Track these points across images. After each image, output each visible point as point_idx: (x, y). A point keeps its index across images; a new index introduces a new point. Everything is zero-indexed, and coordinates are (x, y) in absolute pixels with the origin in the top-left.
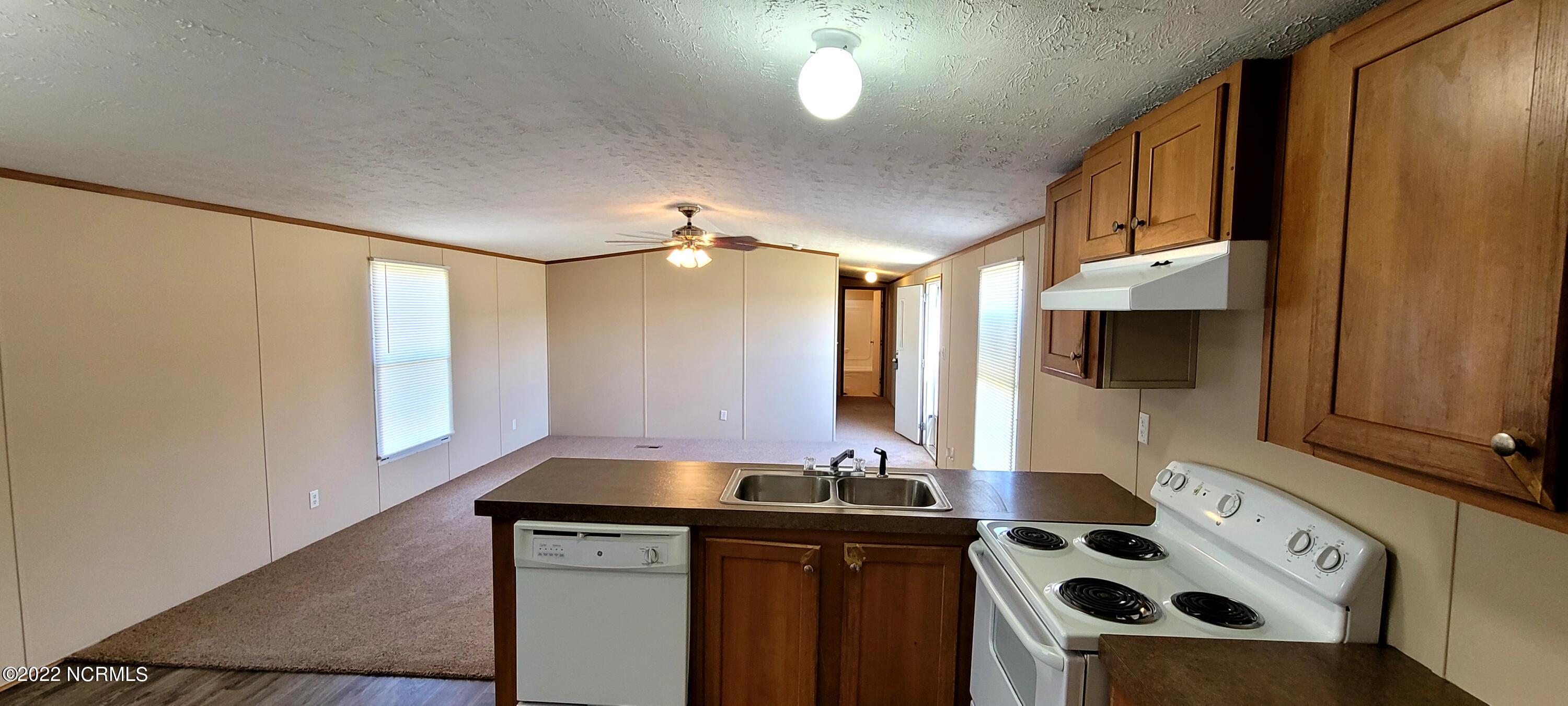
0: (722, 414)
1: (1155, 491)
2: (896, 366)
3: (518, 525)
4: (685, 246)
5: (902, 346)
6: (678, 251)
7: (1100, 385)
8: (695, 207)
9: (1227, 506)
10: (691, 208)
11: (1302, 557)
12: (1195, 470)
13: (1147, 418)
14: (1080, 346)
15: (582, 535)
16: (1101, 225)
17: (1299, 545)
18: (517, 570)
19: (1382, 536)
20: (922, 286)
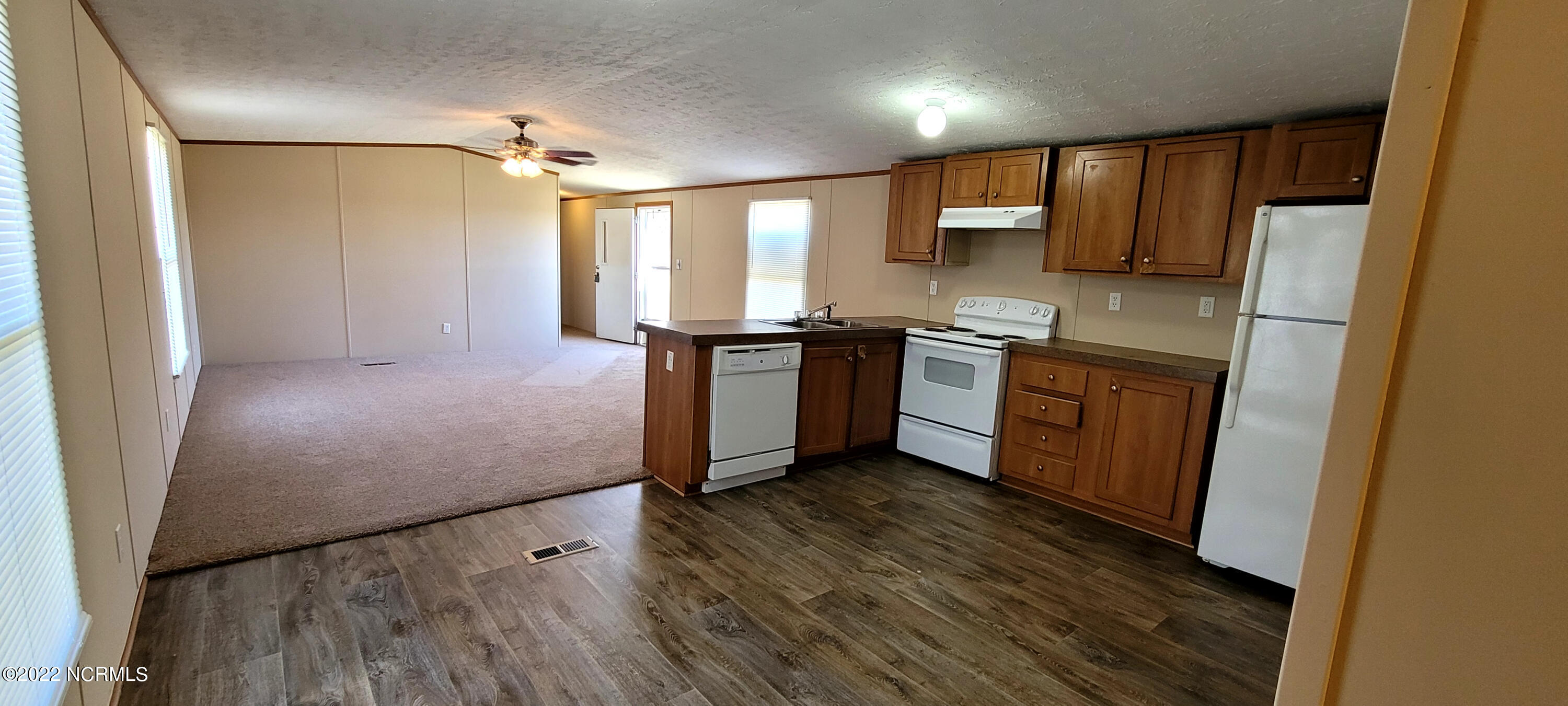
0: (445, 327)
1: (957, 311)
2: (597, 279)
3: (717, 349)
4: (519, 157)
5: (605, 262)
6: (513, 159)
7: (944, 264)
8: (530, 120)
9: (1002, 306)
10: (525, 121)
11: (1036, 315)
12: (976, 298)
13: (936, 283)
14: (931, 246)
15: (754, 351)
16: (964, 192)
17: (1035, 311)
18: (715, 377)
19: (1056, 304)
20: (633, 209)
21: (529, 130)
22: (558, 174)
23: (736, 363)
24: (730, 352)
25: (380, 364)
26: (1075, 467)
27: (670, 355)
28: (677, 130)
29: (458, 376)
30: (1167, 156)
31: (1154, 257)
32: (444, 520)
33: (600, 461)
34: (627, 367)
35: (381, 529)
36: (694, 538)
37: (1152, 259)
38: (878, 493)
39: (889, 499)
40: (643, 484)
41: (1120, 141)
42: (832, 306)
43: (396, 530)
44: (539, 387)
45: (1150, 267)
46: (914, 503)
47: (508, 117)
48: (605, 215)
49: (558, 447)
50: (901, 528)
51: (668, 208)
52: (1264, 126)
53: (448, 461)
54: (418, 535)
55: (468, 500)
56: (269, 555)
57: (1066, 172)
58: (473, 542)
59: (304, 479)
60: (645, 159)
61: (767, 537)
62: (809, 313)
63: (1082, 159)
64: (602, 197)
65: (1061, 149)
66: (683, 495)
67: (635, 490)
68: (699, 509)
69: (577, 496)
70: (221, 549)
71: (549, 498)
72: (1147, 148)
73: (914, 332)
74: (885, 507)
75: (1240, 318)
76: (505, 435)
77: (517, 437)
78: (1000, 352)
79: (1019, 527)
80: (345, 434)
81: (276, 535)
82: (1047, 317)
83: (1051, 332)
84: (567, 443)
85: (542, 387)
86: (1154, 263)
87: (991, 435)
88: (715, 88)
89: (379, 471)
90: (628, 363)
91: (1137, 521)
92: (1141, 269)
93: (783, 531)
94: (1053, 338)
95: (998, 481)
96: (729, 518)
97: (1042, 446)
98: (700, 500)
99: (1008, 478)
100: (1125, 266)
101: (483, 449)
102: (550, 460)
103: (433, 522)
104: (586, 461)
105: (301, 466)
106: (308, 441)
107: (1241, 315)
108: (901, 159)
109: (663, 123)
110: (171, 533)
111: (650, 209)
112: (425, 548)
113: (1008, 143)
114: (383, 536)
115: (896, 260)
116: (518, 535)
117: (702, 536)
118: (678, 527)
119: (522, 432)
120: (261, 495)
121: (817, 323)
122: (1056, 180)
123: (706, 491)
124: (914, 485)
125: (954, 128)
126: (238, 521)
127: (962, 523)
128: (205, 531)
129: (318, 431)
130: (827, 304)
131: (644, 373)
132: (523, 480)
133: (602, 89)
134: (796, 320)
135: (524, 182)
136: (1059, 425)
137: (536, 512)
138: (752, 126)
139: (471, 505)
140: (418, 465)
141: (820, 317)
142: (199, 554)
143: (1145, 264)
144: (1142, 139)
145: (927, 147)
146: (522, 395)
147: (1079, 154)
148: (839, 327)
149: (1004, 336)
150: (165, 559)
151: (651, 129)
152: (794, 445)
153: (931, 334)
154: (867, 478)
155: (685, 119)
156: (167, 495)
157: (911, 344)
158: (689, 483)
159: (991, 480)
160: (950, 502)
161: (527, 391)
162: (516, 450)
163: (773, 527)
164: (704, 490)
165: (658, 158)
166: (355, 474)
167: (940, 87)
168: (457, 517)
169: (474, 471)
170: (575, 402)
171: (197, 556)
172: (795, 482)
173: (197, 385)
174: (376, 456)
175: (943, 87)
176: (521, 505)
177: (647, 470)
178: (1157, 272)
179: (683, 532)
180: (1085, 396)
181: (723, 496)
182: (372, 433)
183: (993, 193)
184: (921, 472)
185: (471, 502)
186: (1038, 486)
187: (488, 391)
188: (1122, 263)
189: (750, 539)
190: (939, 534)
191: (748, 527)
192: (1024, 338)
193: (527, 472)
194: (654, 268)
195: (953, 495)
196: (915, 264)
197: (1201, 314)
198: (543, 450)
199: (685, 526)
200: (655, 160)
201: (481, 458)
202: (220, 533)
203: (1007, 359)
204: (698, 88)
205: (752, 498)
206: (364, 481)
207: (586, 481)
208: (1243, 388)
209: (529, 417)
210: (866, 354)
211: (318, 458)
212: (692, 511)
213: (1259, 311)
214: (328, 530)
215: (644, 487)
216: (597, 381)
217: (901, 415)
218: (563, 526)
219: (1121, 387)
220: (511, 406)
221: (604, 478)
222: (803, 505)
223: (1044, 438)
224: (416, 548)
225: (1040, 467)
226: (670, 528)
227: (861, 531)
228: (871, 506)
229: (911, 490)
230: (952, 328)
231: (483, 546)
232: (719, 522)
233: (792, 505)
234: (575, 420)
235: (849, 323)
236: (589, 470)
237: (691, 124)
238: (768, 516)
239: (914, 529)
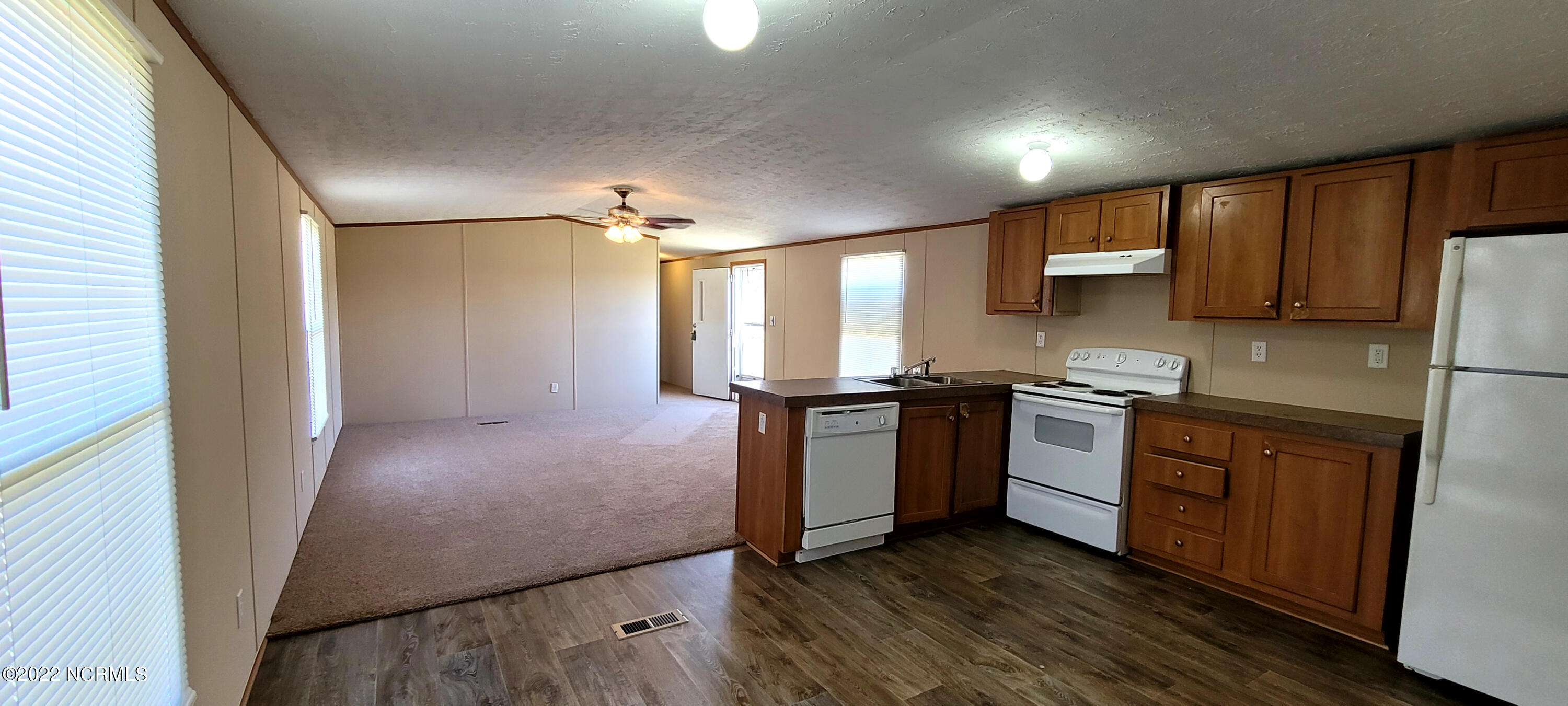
0: (553, 387)
1: (1069, 363)
2: (694, 338)
3: (810, 411)
4: (621, 224)
5: (702, 320)
6: (615, 227)
7: (1052, 315)
8: (632, 189)
9: (1121, 358)
10: (627, 190)
11: (1162, 368)
12: (1091, 350)
13: (1043, 334)
14: (1037, 296)
15: (848, 412)
16: (1072, 238)
17: (1161, 364)
18: (809, 441)
19: (1186, 355)
20: (729, 268)
21: (630, 200)
22: (658, 238)
23: (830, 425)
24: (824, 413)
25: (494, 423)
26: (1223, 543)
27: (762, 417)
28: (769, 190)
29: (562, 435)
30: (1316, 187)
31: (1307, 300)
32: (539, 586)
33: (692, 525)
34: (721, 424)
35: (479, 595)
36: (788, 615)
37: (1304, 303)
38: (989, 567)
39: (1001, 575)
40: (735, 551)
41: (1254, 174)
42: (930, 362)
43: (493, 596)
44: (637, 445)
45: (1303, 312)
46: (1030, 580)
47: (611, 187)
48: (702, 275)
49: (652, 509)
50: (1017, 611)
51: (762, 266)
52: (1442, 147)
53: (547, 522)
54: (513, 603)
55: (563, 565)
56: (375, 619)
57: (1192, 210)
58: (565, 612)
59: (416, 540)
60: (740, 220)
61: (866, 617)
62: (906, 370)
63: (1210, 195)
64: (699, 257)
65: (1184, 186)
66: (776, 565)
67: (726, 559)
68: (794, 581)
69: (668, 564)
70: (337, 612)
71: (641, 565)
72: (1289, 180)
73: (1022, 388)
74: (997, 584)
75: (1432, 372)
76: (602, 496)
77: (613, 498)
78: (1124, 410)
79: (1160, 614)
80: (456, 493)
81: (384, 598)
82: (1176, 370)
83: (1181, 387)
84: (661, 505)
85: (640, 445)
86: (1307, 307)
87: (1117, 503)
88: (806, 147)
89: (483, 532)
90: (723, 420)
91: (1307, 610)
92: (1291, 314)
93: (883, 610)
94: (1186, 393)
95: (1129, 557)
96: (825, 593)
97: (1180, 518)
98: (795, 570)
99: (1140, 553)
100: (1271, 311)
101: (581, 511)
102: (644, 523)
103: (528, 588)
104: (678, 525)
105: (414, 526)
106: (423, 501)
107: (1434, 367)
108: (1001, 206)
109: (755, 185)
110: (294, 593)
111: (744, 268)
112: (519, 617)
113: (1121, 183)
114: (480, 602)
115: (997, 312)
116: (609, 605)
117: (796, 612)
118: (770, 602)
119: (618, 493)
120: (376, 555)
121: (914, 380)
122: (1179, 220)
123: (800, 560)
124: (1029, 558)
125: (1059, 172)
126: (352, 582)
127: (1089, 607)
128: (323, 591)
129: (433, 490)
130: (926, 360)
131: (737, 430)
132: (616, 545)
133: (697, 155)
134: (892, 376)
135: (626, 246)
136: (1200, 494)
137: (628, 581)
138: (844, 182)
139: (565, 570)
140: (519, 526)
141: (917, 373)
142: (316, 617)
143: (1297, 309)
144: (1284, 170)
145: (1030, 193)
146: (620, 454)
147: (1205, 190)
148: (938, 384)
149: (1126, 391)
150: (285, 620)
151: (745, 191)
152: (893, 511)
153: (1039, 390)
154: (974, 549)
155: (777, 180)
156: (297, 554)
157: (1019, 401)
158: (783, 552)
159: (1119, 554)
160: (1072, 580)
161: (625, 450)
162: (611, 511)
163: (872, 605)
164: (797, 560)
165: (751, 219)
166: (461, 535)
167: (1044, 129)
168: (551, 583)
169: (570, 534)
170: (670, 460)
171: (313, 618)
172: (895, 552)
173: (336, 445)
174: (482, 517)
175: (1047, 128)
176: (613, 571)
177: (739, 536)
178: (1311, 318)
179: (775, 608)
180: (1231, 460)
181: (818, 566)
182: (480, 493)
183: (1106, 237)
184: (1035, 544)
185: (565, 568)
186: (1179, 565)
187: (588, 450)
188: (1267, 308)
189: (847, 618)
190: (1062, 619)
191: (846, 604)
192: (1150, 394)
193: (621, 536)
194: (748, 324)
195: (1075, 572)
196: (1020, 316)
197: (1372, 364)
198: (638, 513)
199: (778, 600)
200: (749, 221)
201: (578, 520)
202: (335, 594)
203: (1132, 417)
204: (790, 148)
205: (849, 570)
206: (468, 542)
207: (678, 548)
208: (1445, 456)
209: (625, 477)
210: (968, 413)
211: (431, 518)
212: (785, 582)
213: (1460, 362)
214: (431, 594)
215: (736, 555)
216: (691, 439)
217: (1010, 479)
218: (653, 597)
219: (1277, 452)
220: (610, 465)
221: (694, 544)
222: (904, 579)
223: (1182, 508)
224: (510, 616)
225: (1179, 542)
226: (763, 603)
227: (971, 614)
228: (980, 583)
229: (1025, 565)
230: (1064, 383)
231: (574, 617)
232: (814, 596)
233: (893, 579)
234: (670, 481)
235: (949, 379)
236: (681, 534)
237: (783, 184)
238: (866, 591)
239: (1032, 612)
